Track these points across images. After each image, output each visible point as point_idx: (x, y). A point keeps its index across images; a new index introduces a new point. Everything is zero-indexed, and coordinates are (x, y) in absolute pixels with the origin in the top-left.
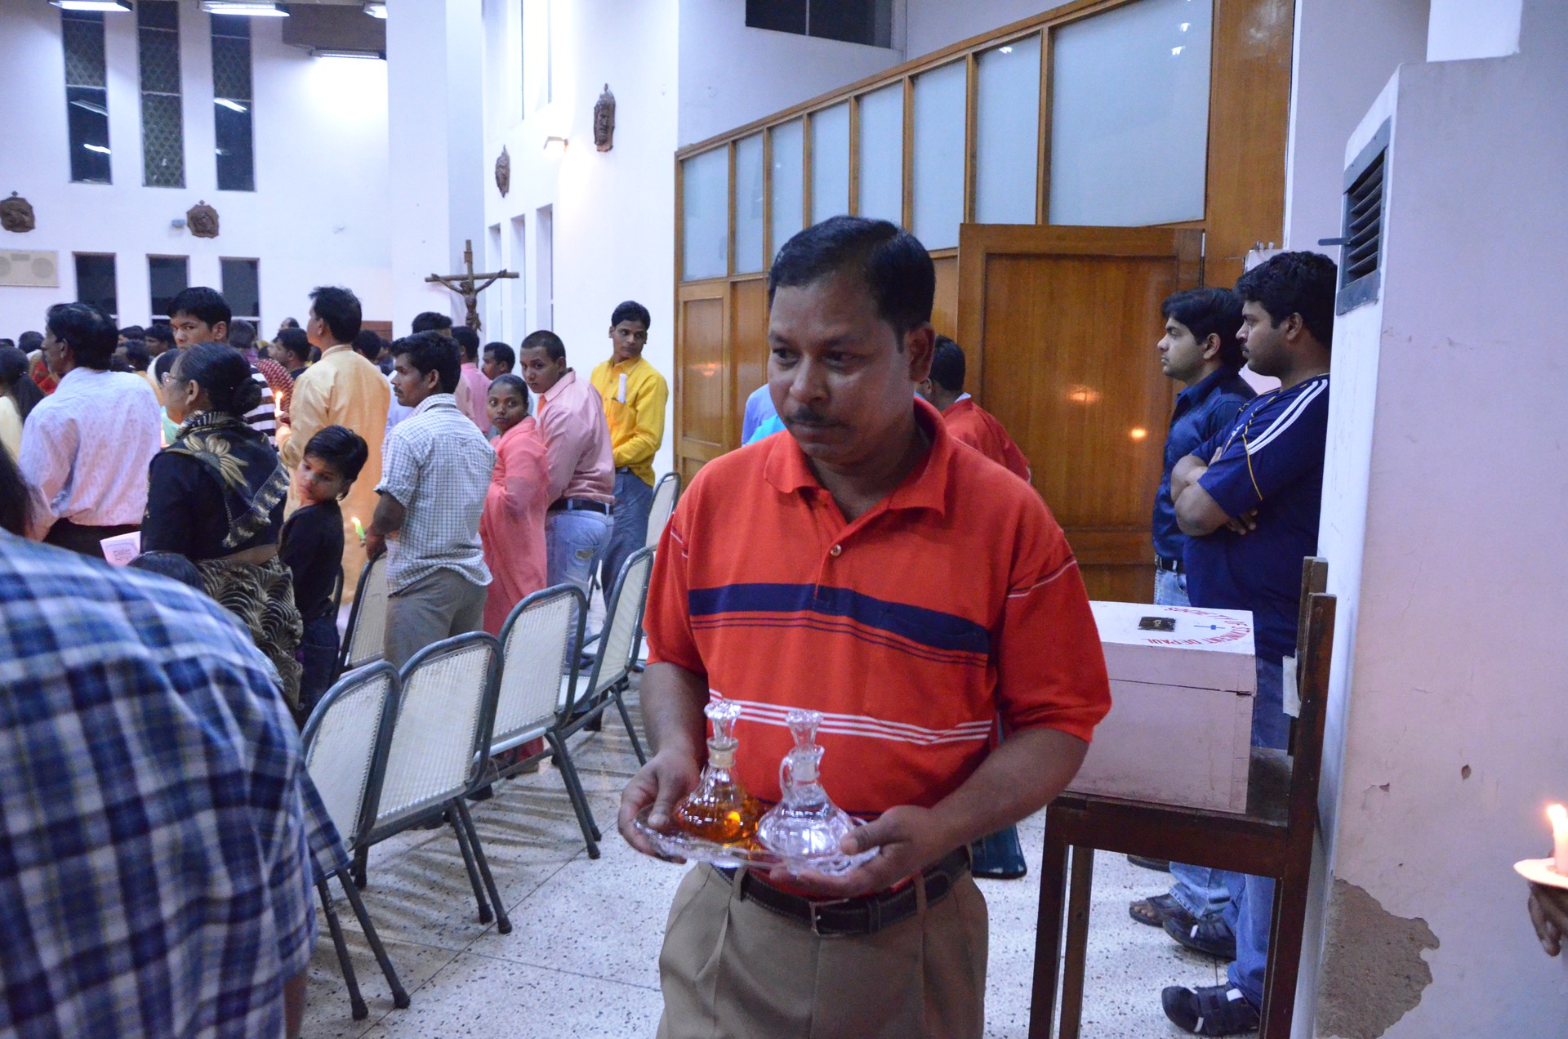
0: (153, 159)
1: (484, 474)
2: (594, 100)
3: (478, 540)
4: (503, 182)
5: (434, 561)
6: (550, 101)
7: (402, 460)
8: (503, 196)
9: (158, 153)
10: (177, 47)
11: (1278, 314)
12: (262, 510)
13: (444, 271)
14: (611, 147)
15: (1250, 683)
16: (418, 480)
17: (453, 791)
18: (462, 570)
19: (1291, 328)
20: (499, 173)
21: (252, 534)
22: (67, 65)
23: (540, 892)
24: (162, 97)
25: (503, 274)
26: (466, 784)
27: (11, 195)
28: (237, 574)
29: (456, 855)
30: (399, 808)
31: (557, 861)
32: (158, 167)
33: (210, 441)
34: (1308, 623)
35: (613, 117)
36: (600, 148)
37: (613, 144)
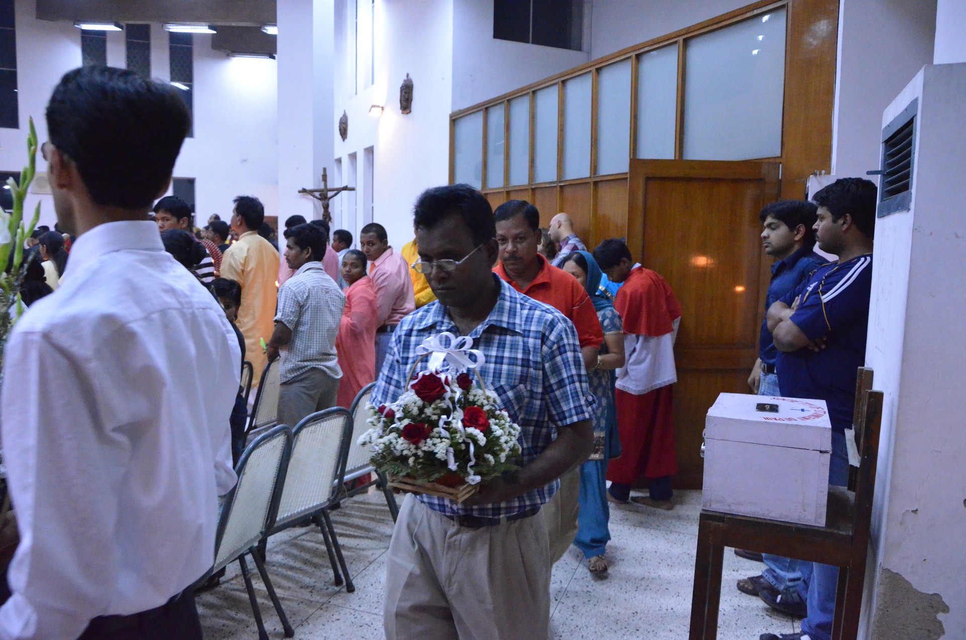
1: (339, 310)
2: (400, 83)
3: (334, 351)
4: (344, 132)
5: (308, 363)
6: (373, 83)
7: (290, 302)
8: (344, 140)
10: (149, 53)
11: (837, 214)
13: (310, 187)
14: (410, 112)
16: (300, 314)
17: (321, 504)
18: (325, 368)
19: (844, 223)
20: (342, 128)
23: (371, 567)
25: (345, 188)
26: (329, 500)
29: (321, 543)
30: (289, 514)
31: (381, 548)
34: (865, 408)
35: (412, 93)
36: (404, 112)
37: (412, 110)
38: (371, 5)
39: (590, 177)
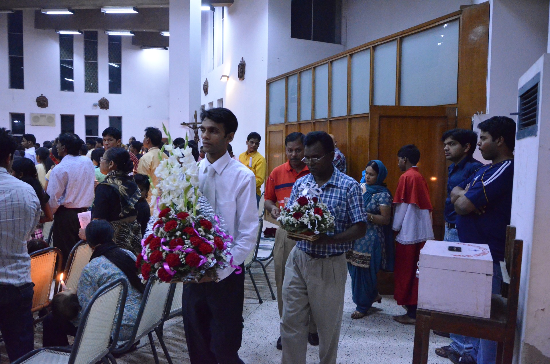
0: (88, 83)
2: (238, 63)
4: (206, 91)
6: (222, 63)
8: (206, 95)
9: (89, 81)
10: (97, 46)
11: (495, 137)
12: (132, 204)
13: (187, 121)
14: (244, 79)
15: (491, 271)
19: (499, 142)
20: (205, 88)
21: (129, 212)
22: (60, 52)
24: (91, 62)
27: (40, 95)
28: (123, 226)
30: (177, 309)
32: (89, 86)
33: (116, 181)
34: (513, 250)
35: (245, 68)
36: (240, 79)
37: (245, 78)
38: (222, 20)
39: (347, 116)
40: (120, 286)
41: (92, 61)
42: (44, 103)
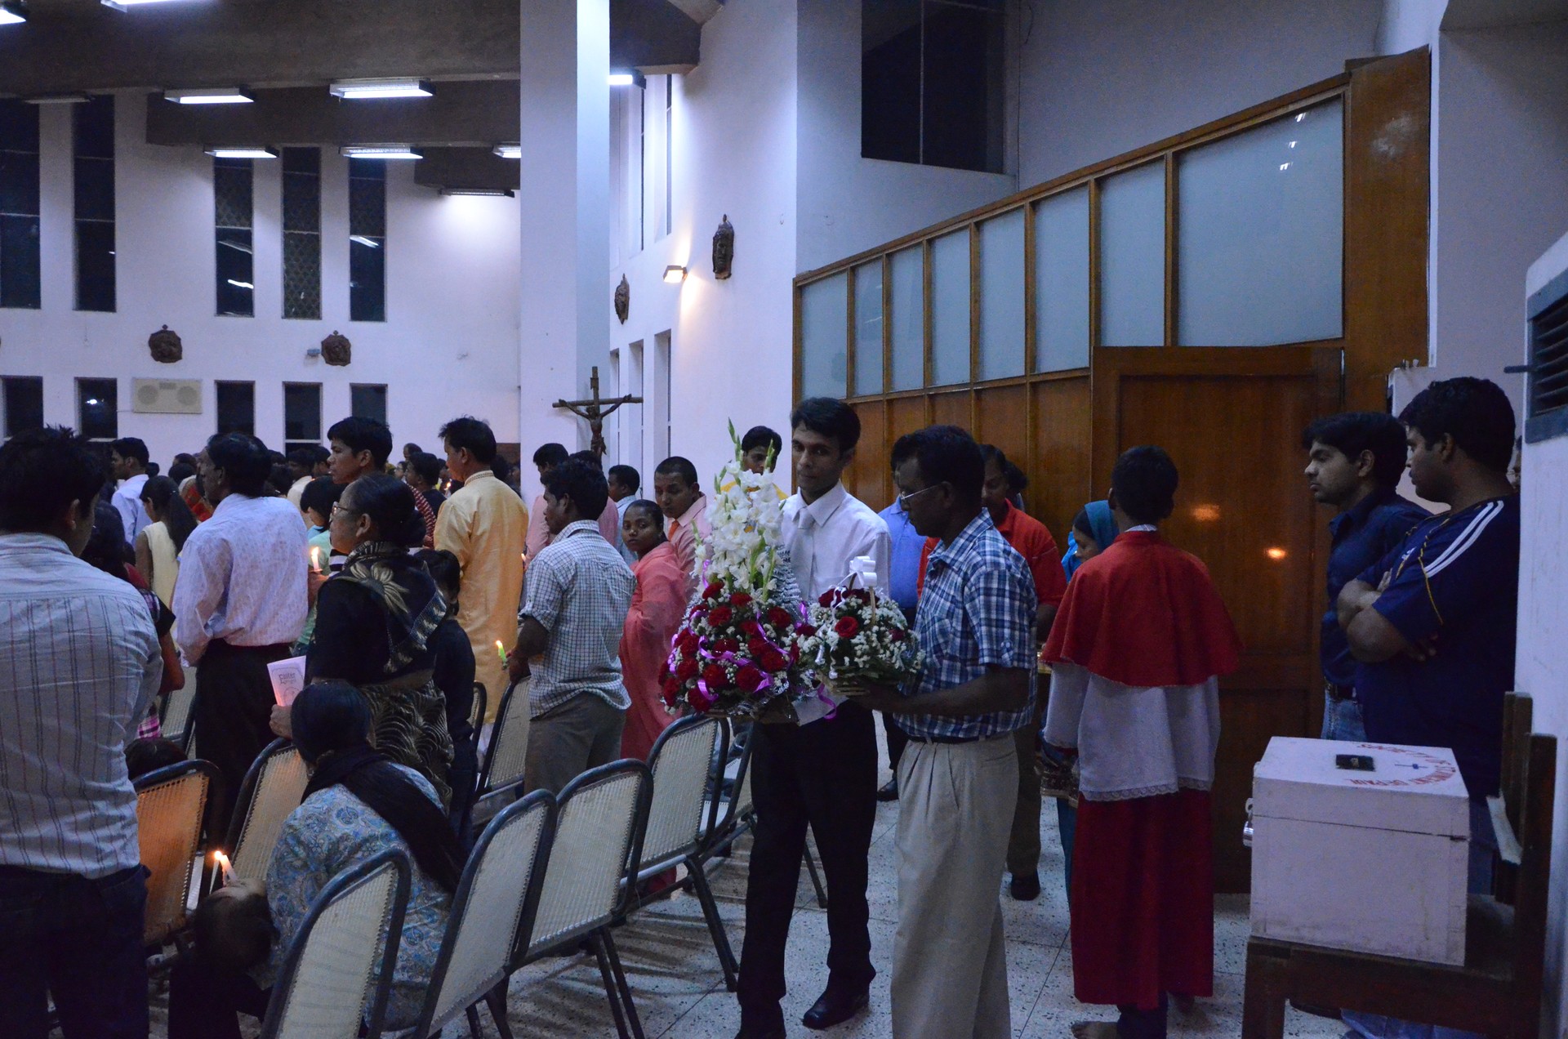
0: (292, 292)
1: (625, 599)
2: (713, 231)
3: (617, 664)
4: (622, 310)
5: (576, 685)
6: (669, 231)
7: (546, 584)
8: (622, 323)
9: (296, 286)
10: (318, 190)
11: (1432, 436)
12: (420, 636)
13: (571, 397)
14: (730, 275)
16: (562, 604)
17: (601, 919)
18: (602, 694)
19: (1444, 448)
20: (619, 302)
21: (411, 659)
22: (217, 208)
23: (680, 1025)
24: (303, 235)
25: (628, 399)
26: (612, 912)
27: (158, 328)
28: (395, 699)
29: (596, 984)
30: (548, 937)
31: (695, 993)
32: (297, 300)
33: (375, 570)
34: (1526, 764)
35: (732, 246)
36: (719, 276)
37: (732, 272)
38: (666, 110)
39: (1025, 376)
40: (390, 871)
41: (304, 230)
42: (171, 351)
